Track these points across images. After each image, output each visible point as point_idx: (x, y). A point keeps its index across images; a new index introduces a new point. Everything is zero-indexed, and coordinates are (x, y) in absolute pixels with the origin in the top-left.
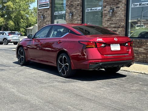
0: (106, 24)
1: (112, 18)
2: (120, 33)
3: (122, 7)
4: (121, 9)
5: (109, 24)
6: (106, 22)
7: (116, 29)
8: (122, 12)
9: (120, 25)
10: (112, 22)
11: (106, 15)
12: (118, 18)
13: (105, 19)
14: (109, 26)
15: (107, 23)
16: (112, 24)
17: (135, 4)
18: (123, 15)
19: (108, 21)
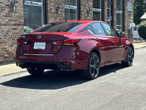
0: (3, 21)
1: (11, 13)
2: (20, 31)
3: (20, 3)
4: (20, 4)
5: (7, 20)
6: (4, 18)
7: (16, 27)
8: (21, 9)
9: (20, 23)
10: (11, 19)
11: (4, 10)
12: (18, 15)
13: (2, 14)
14: (8, 22)
15: (6, 19)
16: (11, 20)
17: (27, 1)
18: (22, 12)
19: (7, 16)
